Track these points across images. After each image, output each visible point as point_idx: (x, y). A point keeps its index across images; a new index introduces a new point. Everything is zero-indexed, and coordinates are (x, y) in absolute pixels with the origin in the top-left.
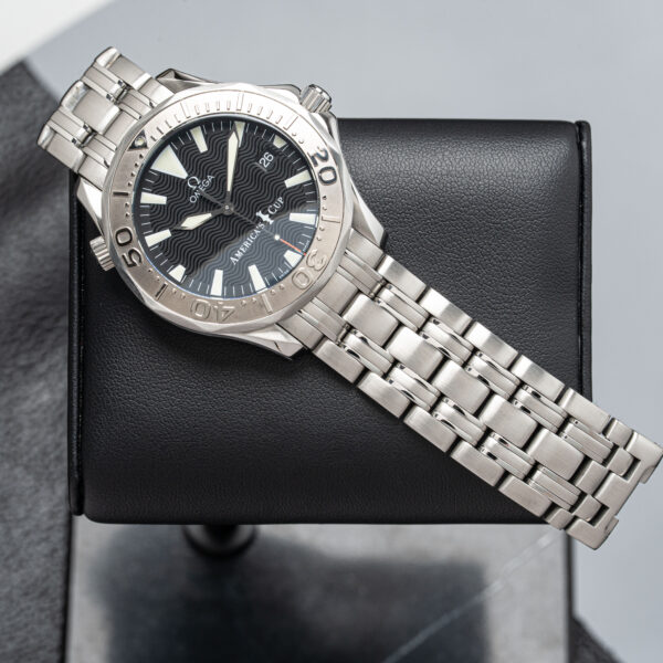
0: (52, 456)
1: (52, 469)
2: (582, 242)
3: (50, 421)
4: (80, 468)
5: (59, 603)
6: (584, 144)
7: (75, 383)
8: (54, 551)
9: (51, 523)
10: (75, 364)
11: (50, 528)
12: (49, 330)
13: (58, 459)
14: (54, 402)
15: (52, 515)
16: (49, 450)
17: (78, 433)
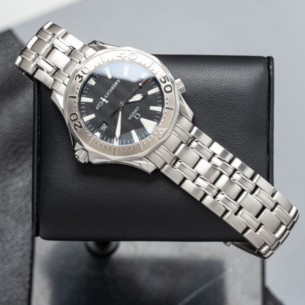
0: (24, 211)
1: (23, 217)
2: (269, 112)
3: (23, 195)
4: (38, 215)
5: (27, 279)
6: (271, 67)
7: (36, 176)
8: (24, 255)
9: (23, 242)
10: (36, 167)
11: (23, 245)
12: (22, 153)
13: (27, 212)
14: (25, 186)
15: (24, 238)
16: (22, 208)
17: (37, 199)
